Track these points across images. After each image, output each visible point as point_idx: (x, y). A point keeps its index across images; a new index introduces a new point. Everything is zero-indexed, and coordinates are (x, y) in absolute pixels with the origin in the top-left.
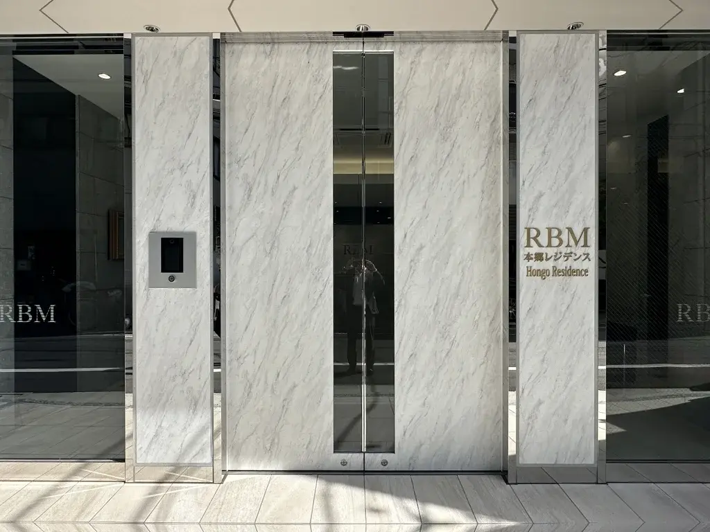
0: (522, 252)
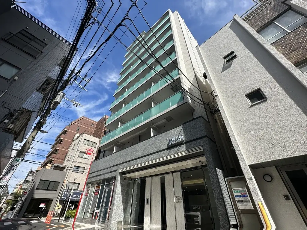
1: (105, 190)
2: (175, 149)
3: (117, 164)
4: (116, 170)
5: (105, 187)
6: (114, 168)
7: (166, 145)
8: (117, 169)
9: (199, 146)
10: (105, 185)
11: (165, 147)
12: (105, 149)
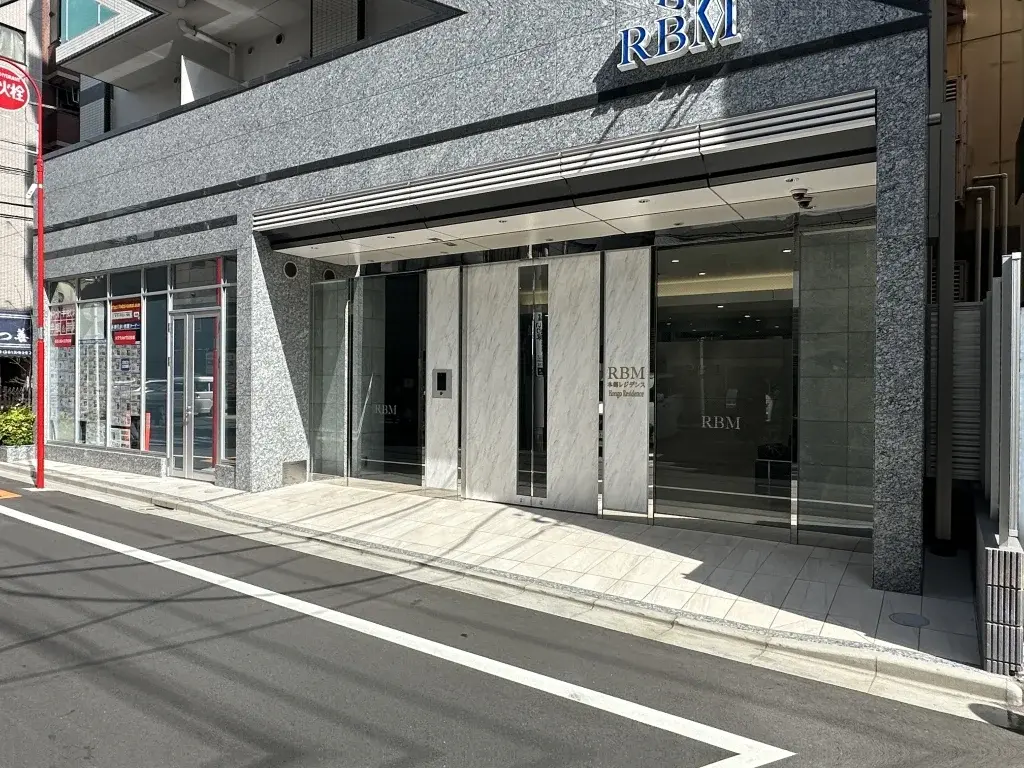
0: (607, 381)
1: (179, 324)
2: (658, 108)
3: (224, 180)
4: (231, 220)
5: (170, 308)
6: (213, 208)
7: (593, 68)
8: (232, 212)
9: (852, 91)
10: (170, 301)
11: (584, 85)
12: (108, 76)
